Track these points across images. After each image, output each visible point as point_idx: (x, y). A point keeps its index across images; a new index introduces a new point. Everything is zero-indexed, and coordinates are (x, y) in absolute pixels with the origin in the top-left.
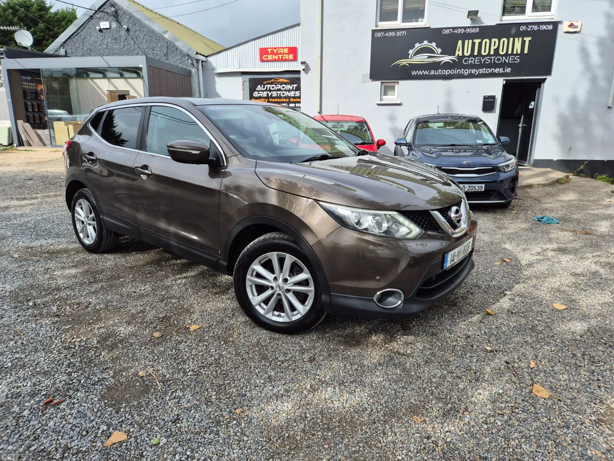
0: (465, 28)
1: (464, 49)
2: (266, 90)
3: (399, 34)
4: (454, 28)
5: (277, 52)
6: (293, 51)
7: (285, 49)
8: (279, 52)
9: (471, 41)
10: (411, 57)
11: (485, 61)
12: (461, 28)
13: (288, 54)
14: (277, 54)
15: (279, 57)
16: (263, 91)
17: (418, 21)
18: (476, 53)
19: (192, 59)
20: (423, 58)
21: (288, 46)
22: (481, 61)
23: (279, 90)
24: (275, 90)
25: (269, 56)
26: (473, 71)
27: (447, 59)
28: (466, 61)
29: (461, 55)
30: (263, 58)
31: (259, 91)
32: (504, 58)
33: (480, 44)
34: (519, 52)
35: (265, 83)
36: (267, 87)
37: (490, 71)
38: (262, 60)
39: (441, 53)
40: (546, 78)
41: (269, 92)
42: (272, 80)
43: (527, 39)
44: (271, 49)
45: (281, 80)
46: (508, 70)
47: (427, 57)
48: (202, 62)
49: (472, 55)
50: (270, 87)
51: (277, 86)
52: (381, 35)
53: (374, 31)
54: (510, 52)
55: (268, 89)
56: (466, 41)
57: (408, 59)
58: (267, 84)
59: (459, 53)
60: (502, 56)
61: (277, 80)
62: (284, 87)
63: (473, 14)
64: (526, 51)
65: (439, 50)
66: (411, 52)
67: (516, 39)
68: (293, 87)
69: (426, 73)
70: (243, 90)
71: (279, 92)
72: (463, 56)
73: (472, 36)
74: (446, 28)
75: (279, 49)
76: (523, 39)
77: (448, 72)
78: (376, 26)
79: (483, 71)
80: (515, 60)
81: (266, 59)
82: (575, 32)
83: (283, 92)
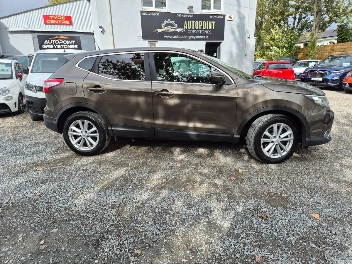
0: (187, 14)
1: (188, 25)
2: (52, 44)
3: (155, 14)
4: (182, 14)
5: (57, 18)
6: (69, 18)
7: (63, 17)
8: (58, 19)
9: (190, 21)
10: (163, 28)
11: (197, 32)
12: (185, 14)
13: (66, 20)
14: (57, 20)
15: (59, 22)
16: (50, 44)
17: (163, 8)
18: (193, 28)
20: (168, 29)
21: (64, 15)
22: (195, 32)
23: (62, 44)
24: (59, 44)
25: (51, 21)
26: (193, 37)
27: (180, 30)
28: (189, 32)
29: (186, 28)
30: (47, 21)
31: (46, 44)
32: (205, 31)
33: (195, 23)
34: (211, 29)
35: (51, 39)
36: (53, 42)
37: (200, 37)
38: (46, 23)
39: (177, 27)
40: (222, 42)
41: (54, 45)
42: (56, 37)
43: (214, 22)
44: (52, 17)
45: (63, 37)
46: (207, 37)
47: (171, 28)
49: (191, 28)
50: (55, 42)
51: (60, 41)
52: (146, 14)
53: (142, 12)
54: (207, 28)
55: (54, 43)
56: (188, 21)
57: (161, 28)
58: (52, 39)
59: (186, 27)
60: (204, 30)
61: (60, 37)
62: (65, 42)
63: (191, 8)
64: (214, 29)
65: (176, 25)
66: (162, 25)
67: (209, 22)
68: (72, 42)
69: (171, 37)
70: (34, 43)
71: (62, 45)
72: (188, 29)
73: (191, 19)
74: (179, 14)
75: (58, 17)
76: (212, 22)
77: (182, 37)
78: (142, 9)
79: (197, 37)
80: (209, 32)
81: (50, 23)
82: (231, 21)
83: (65, 46)
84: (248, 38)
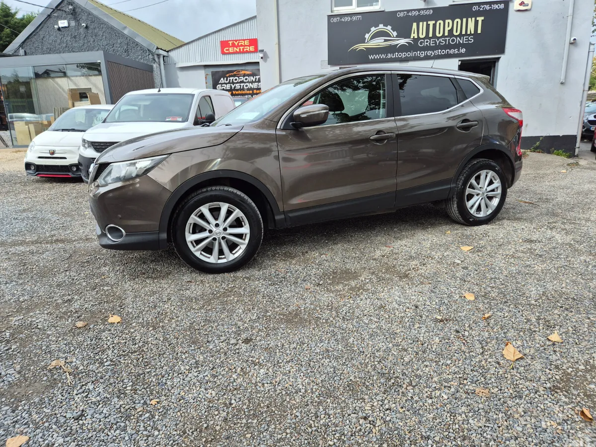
0: (419, 10)
1: (419, 31)
2: (229, 83)
3: (354, 18)
4: (408, 11)
5: (238, 44)
6: (254, 42)
7: (245, 41)
8: (240, 44)
9: (425, 23)
10: (368, 41)
11: (440, 42)
12: (415, 10)
13: (249, 46)
14: (238, 46)
15: (240, 49)
16: (226, 84)
17: (373, 5)
18: (431, 35)
19: (153, 55)
20: (379, 42)
21: (248, 38)
22: (436, 43)
23: (242, 82)
24: (238, 83)
25: (230, 48)
26: (429, 53)
27: (403, 41)
28: (421, 43)
29: (416, 37)
30: (225, 51)
31: (222, 84)
32: (458, 38)
33: (435, 25)
34: (473, 32)
35: (228, 75)
36: (230, 80)
37: (445, 52)
38: (223, 53)
39: (397, 36)
40: (500, 57)
41: (232, 85)
42: (235, 73)
43: (480, 19)
44: (232, 42)
45: (243, 72)
46: (463, 51)
47: (383, 40)
48: (164, 57)
49: (427, 36)
50: (233, 79)
51: (240, 78)
52: (337, 20)
53: (330, 17)
54: (464, 33)
55: (231, 82)
56: (421, 24)
57: (365, 43)
58: (230, 76)
59: (414, 35)
60: (456, 36)
61: (240, 72)
62: (246, 79)
64: (479, 31)
65: (395, 34)
66: (367, 36)
67: (470, 19)
68: (256, 79)
69: (383, 56)
70: (206, 83)
71: (242, 84)
72: (419, 38)
73: (426, 18)
74: (400, 11)
75: (240, 41)
76: (476, 19)
77: (405, 55)
78: (332, 12)
79: (438, 52)
80: (469, 40)
81: (228, 52)
82: (526, 10)
83: (246, 84)
84: (571, 44)
